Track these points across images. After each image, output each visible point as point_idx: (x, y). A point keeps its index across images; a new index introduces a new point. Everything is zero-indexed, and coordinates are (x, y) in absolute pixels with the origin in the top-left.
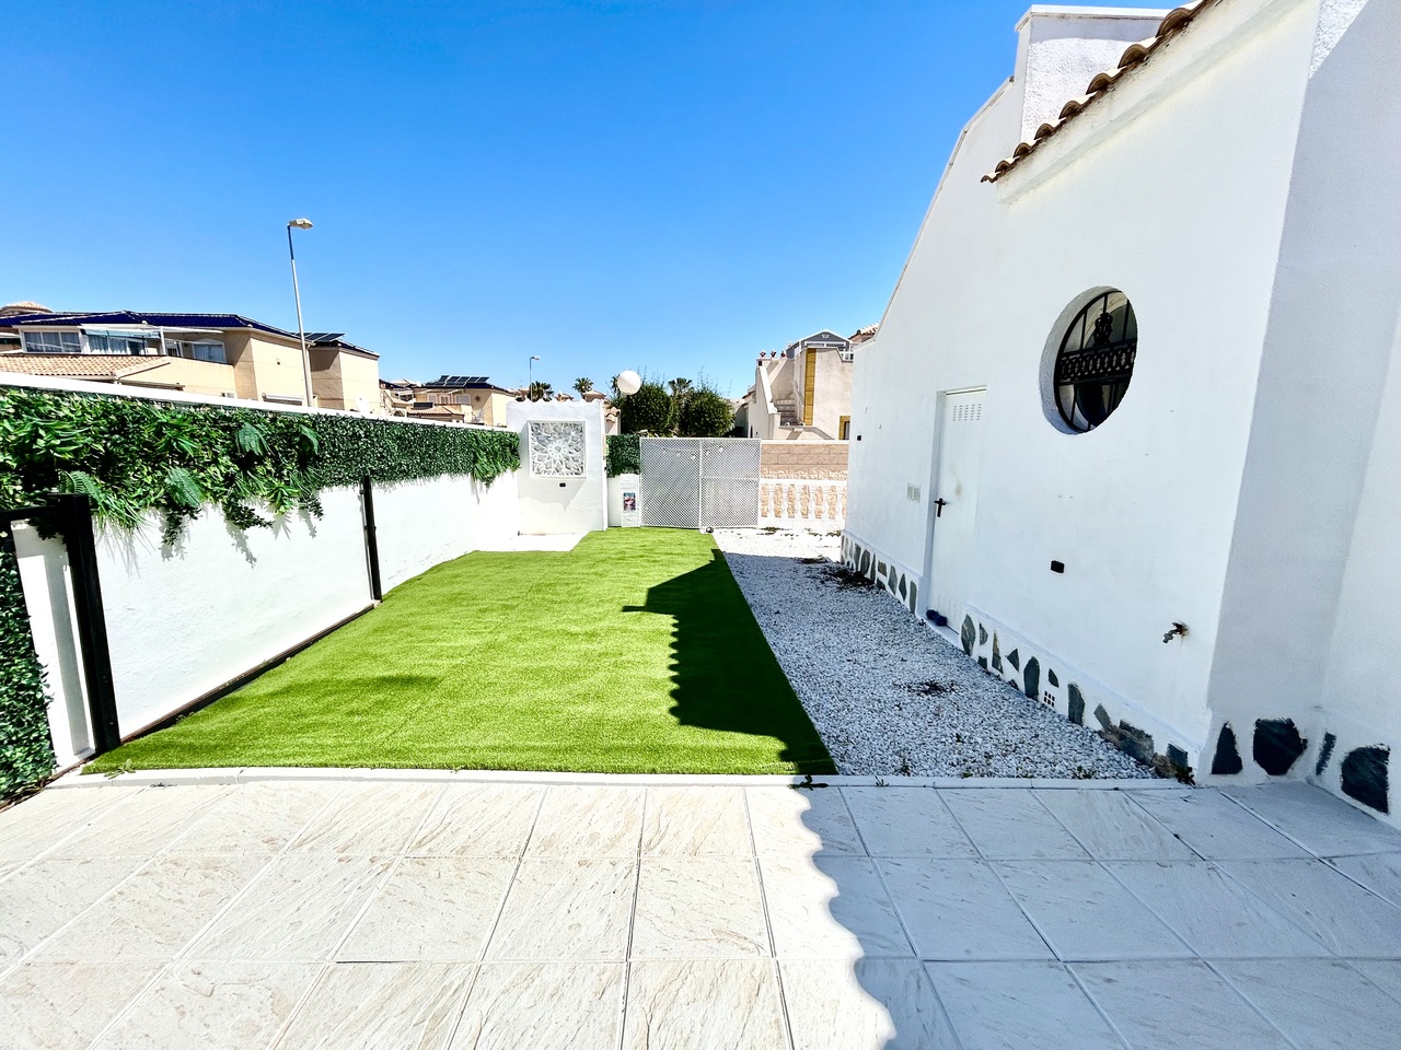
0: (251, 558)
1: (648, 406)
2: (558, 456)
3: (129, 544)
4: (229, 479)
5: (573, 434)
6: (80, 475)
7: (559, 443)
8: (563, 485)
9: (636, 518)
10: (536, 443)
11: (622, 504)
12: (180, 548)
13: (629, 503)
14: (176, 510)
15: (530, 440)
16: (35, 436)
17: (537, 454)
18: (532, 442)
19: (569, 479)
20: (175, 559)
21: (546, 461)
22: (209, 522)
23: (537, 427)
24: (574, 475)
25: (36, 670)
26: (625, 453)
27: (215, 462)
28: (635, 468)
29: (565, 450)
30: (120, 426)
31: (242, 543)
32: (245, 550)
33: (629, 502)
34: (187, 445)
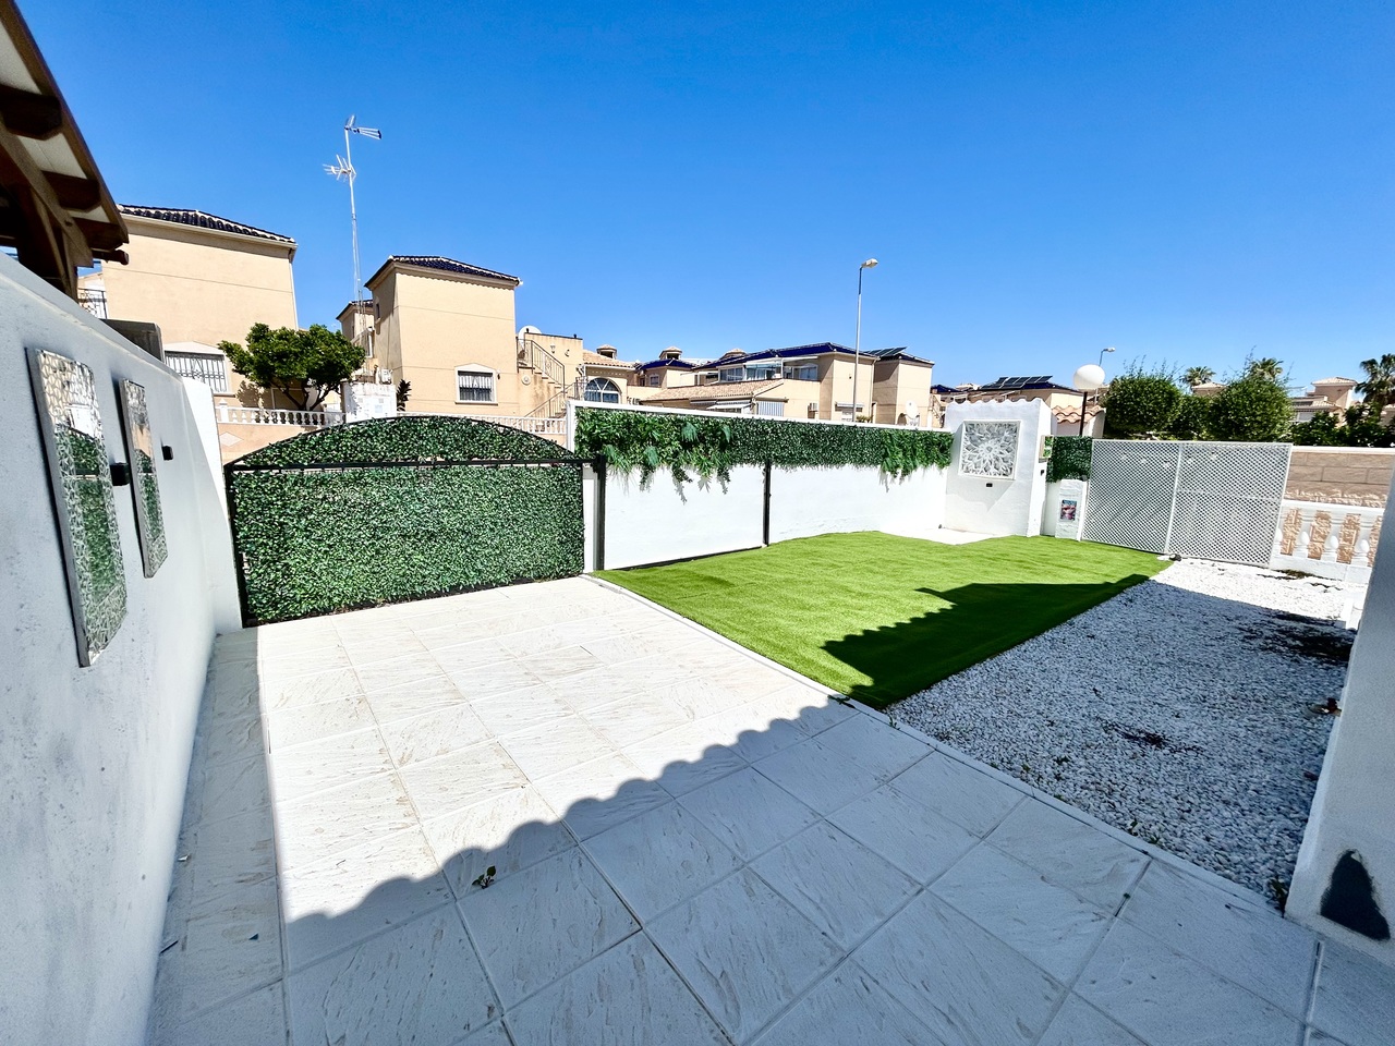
0: (684, 499)
1: (1138, 403)
2: (988, 456)
3: (627, 484)
4: (676, 454)
5: (1006, 434)
6: (610, 446)
7: (990, 444)
8: (989, 485)
9: (1077, 529)
10: (969, 443)
11: (1059, 511)
12: (648, 486)
13: (1067, 512)
14: (648, 468)
15: (963, 440)
16: (594, 429)
17: (969, 453)
18: (964, 441)
19: (997, 479)
20: (646, 491)
21: (976, 460)
22: (663, 475)
23: (971, 427)
24: (1002, 476)
25: (582, 526)
26: (1073, 457)
27: (670, 444)
28: (1082, 473)
29: (996, 449)
30: (628, 425)
31: (680, 490)
32: (681, 493)
33: (1069, 511)
34: (656, 434)
